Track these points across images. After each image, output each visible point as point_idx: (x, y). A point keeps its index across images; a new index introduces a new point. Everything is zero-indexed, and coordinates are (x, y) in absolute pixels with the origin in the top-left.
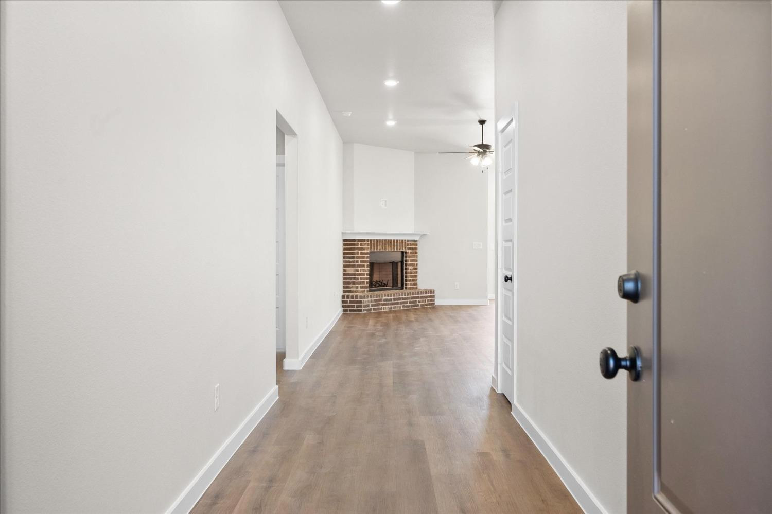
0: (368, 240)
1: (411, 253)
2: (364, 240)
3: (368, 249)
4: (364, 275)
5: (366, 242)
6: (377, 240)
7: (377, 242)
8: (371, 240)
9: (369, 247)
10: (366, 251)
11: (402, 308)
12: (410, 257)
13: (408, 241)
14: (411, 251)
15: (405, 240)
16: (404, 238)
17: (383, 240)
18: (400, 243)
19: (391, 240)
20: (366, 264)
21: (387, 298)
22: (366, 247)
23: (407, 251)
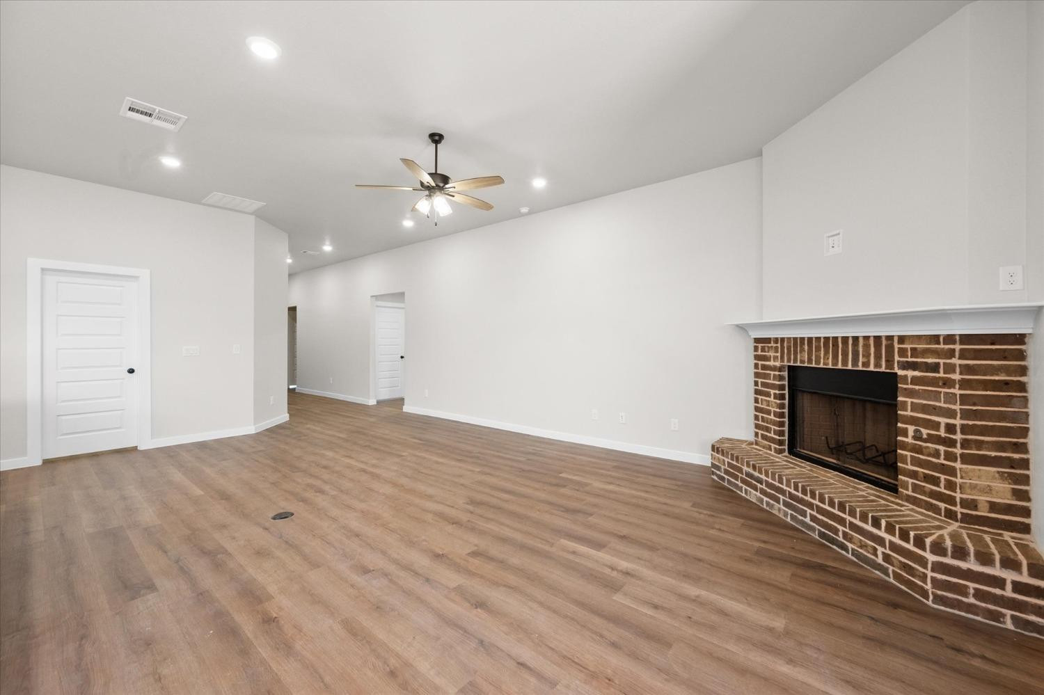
0: (776, 340)
1: (915, 381)
2: (768, 340)
3: (775, 358)
4: (769, 412)
5: (772, 344)
6: (795, 339)
7: (798, 342)
8: (783, 339)
9: (779, 354)
10: (771, 363)
11: (789, 520)
12: (911, 393)
13: (902, 339)
14: (917, 373)
15: (890, 338)
16: (883, 331)
17: (810, 339)
18: (867, 346)
19: (837, 338)
20: (772, 392)
21: (751, 470)
22: (772, 354)
23: (901, 373)
